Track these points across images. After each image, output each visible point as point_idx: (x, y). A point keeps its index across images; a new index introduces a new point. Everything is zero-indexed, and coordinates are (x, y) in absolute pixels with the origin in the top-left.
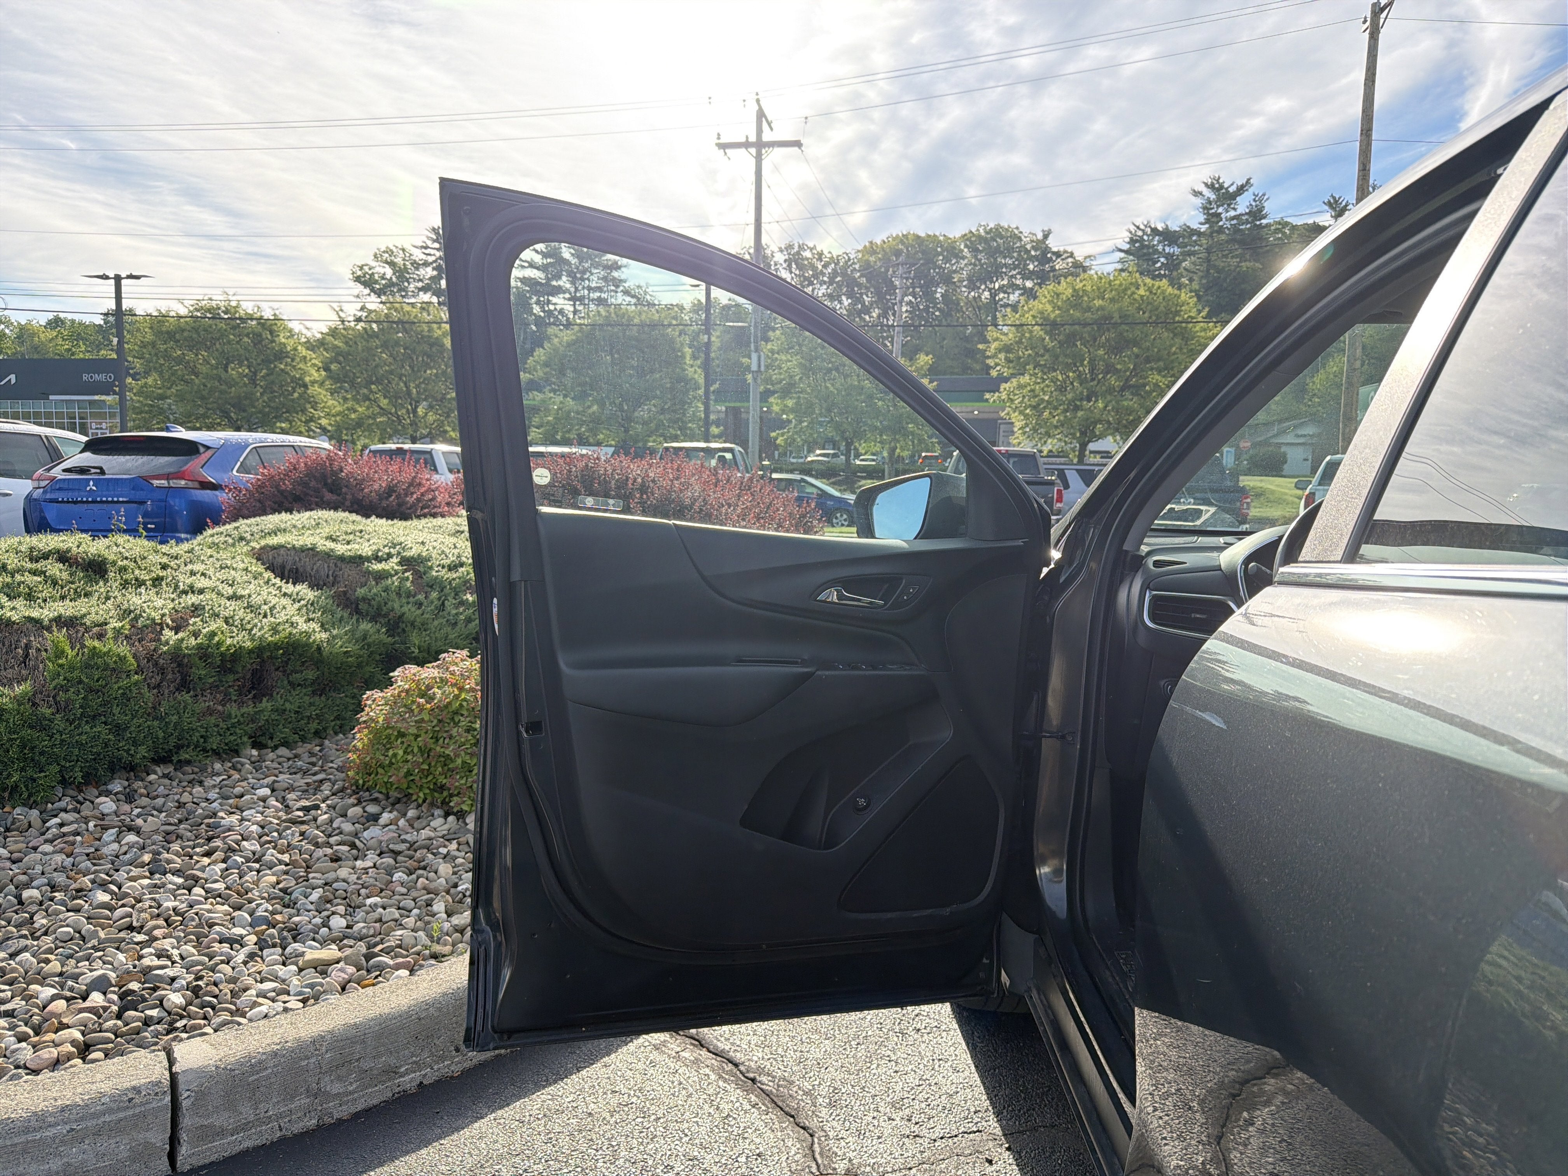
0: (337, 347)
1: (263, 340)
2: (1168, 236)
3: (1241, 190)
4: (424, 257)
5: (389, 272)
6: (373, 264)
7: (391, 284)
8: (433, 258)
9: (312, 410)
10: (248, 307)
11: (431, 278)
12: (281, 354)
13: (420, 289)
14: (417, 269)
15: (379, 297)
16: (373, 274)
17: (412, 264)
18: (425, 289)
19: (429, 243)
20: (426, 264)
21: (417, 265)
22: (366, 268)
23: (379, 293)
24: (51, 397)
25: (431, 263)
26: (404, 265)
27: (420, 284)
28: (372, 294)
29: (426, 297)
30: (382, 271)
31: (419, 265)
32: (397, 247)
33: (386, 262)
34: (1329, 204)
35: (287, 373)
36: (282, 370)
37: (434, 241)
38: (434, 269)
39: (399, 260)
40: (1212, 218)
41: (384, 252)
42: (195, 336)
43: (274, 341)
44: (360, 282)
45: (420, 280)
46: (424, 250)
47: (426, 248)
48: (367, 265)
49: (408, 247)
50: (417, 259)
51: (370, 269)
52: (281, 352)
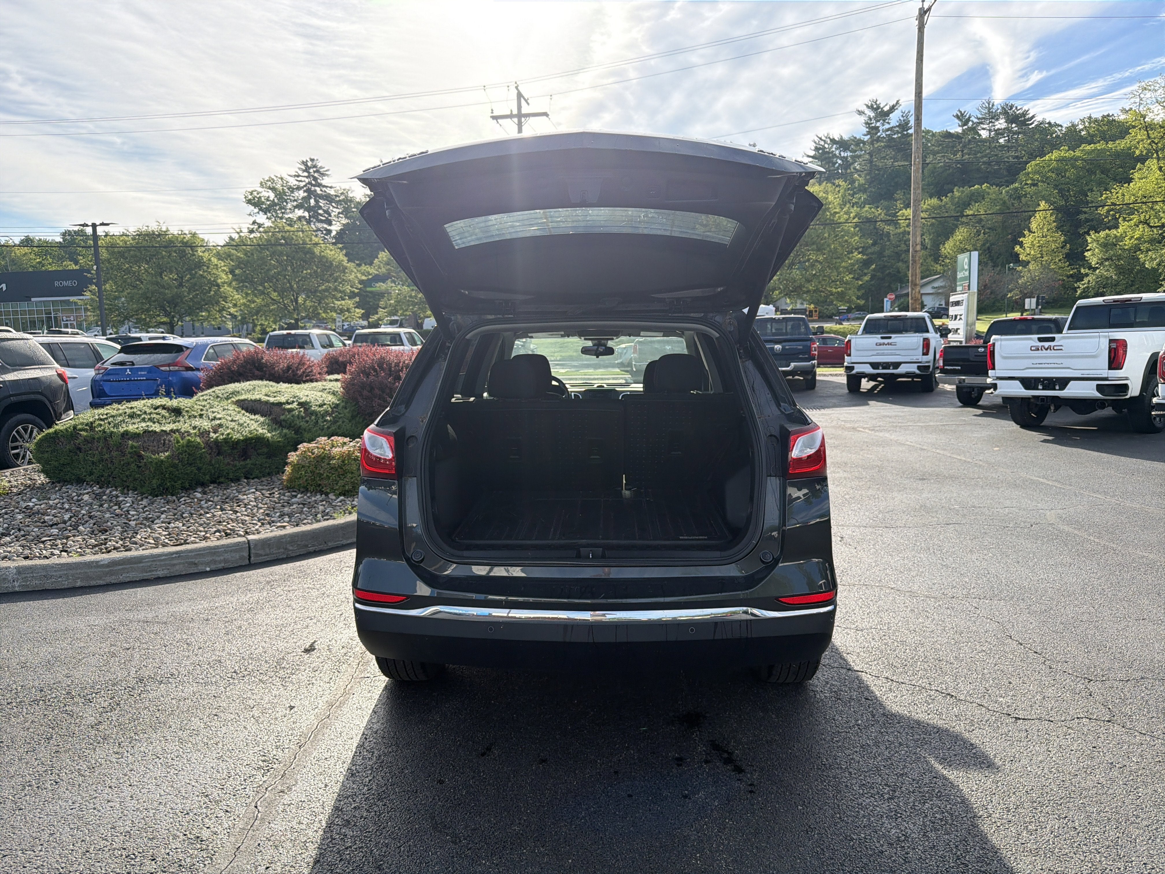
0: (239, 257)
1: (187, 254)
2: (843, 144)
3: (893, 109)
4: (297, 183)
5: (272, 196)
6: (260, 190)
7: (273, 204)
8: (304, 184)
9: (223, 303)
10: (174, 230)
11: (303, 198)
12: (200, 264)
13: (295, 207)
14: (292, 192)
15: (266, 214)
16: (260, 197)
17: (288, 189)
18: (298, 207)
19: (300, 173)
20: (299, 188)
21: (292, 189)
22: (255, 193)
23: (265, 211)
24: (33, 299)
25: (303, 187)
26: (283, 189)
27: (295, 203)
28: (260, 212)
29: (300, 213)
30: (267, 194)
31: (294, 189)
32: (277, 177)
33: (270, 188)
34: (957, 117)
35: (204, 277)
36: (201, 275)
37: (304, 171)
38: (305, 191)
39: (279, 187)
40: (872, 130)
41: (267, 181)
42: (138, 254)
43: (194, 255)
44: (251, 204)
45: (295, 200)
46: (296, 178)
47: (298, 176)
48: (256, 191)
49: (285, 176)
50: (292, 185)
51: (258, 194)
52: (200, 262)
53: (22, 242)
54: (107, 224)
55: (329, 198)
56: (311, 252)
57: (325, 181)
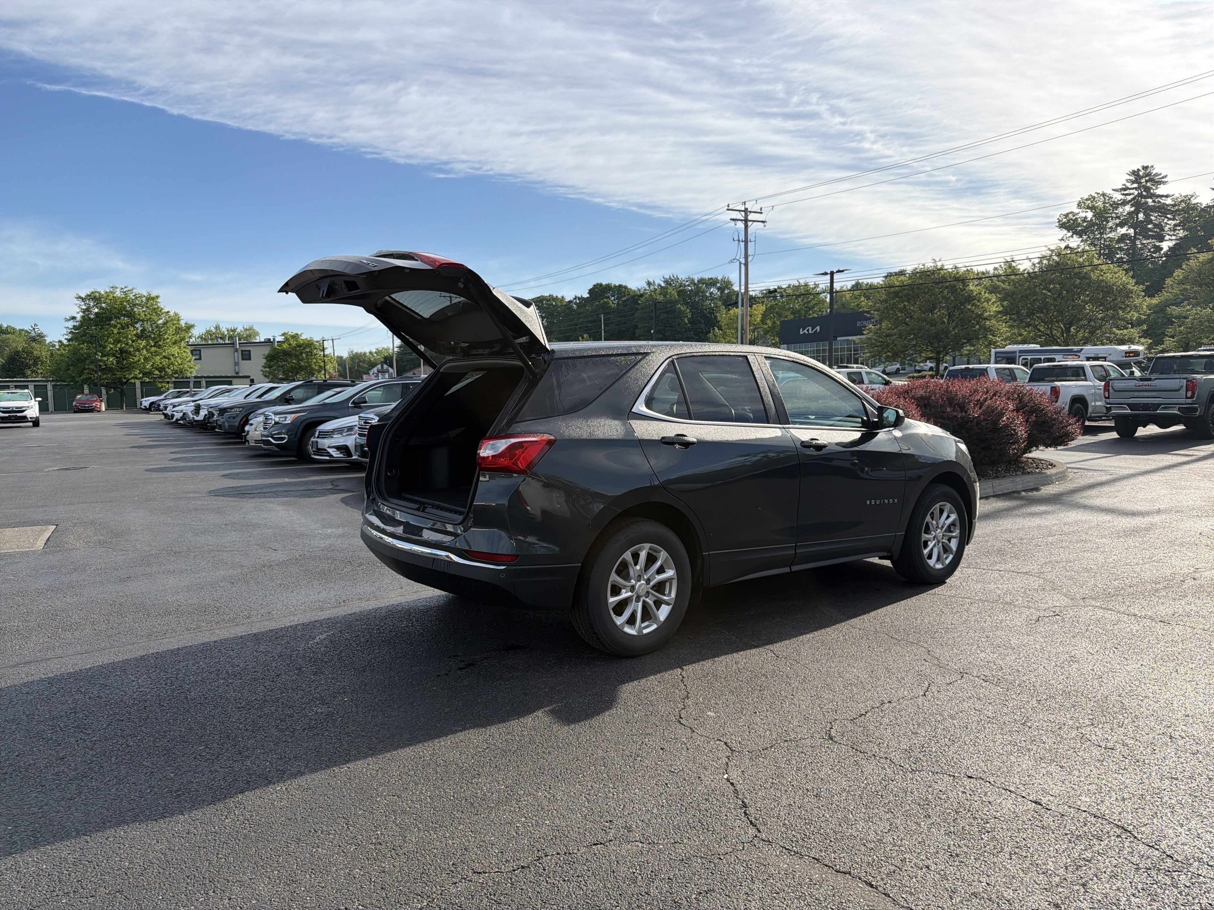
0: (1004, 289)
1: (957, 289)
4: (1123, 197)
5: (1090, 215)
6: (1076, 211)
7: (1091, 224)
8: (1132, 197)
11: (1129, 213)
12: (970, 298)
13: (1117, 225)
14: (1117, 208)
15: (1081, 237)
16: (1076, 219)
17: (1111, 205)
18: (1121, 225)
19: (1129, 185)
20: (1124, 203)
21: (1116, 205)
22: (1071, 216)
23: (1080, 234)
24: (838, 339)
25: (1130, 201)
26: (1104, 207)
27: (1118, 221)
28: (1075, 236)
29: (1123, 231)
30: (1083, 215)
31: (1118, 204)
32: (1098, 194)
33: (1088, 208)
36: (969, 309)
37: (1133, 182)
38: (1132, 206)
39: (1100, 204)
41: (1087, 200)
42: (911, 292)
43: (964, 290)
44: (1064, 228)
45: (1119, 218)
46: (1123, 192)
47: (1125, 189)
48: (1072, 213)
49: (1108, 191)
50: (1116, 200)
51: (1074, 216)
52: (969, 296)
53: (853, 286)
54: (842, 271)
55: (1163, 210)
56: (1086, 277)
57: (1161, 190)
